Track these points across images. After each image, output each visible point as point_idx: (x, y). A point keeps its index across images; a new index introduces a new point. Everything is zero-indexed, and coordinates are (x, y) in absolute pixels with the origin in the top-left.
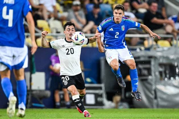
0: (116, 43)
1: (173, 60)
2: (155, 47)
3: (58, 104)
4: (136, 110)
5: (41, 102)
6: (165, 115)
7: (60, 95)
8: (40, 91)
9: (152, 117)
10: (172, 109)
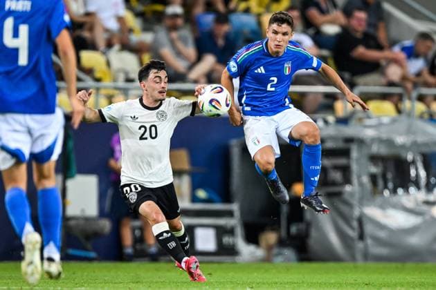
0: (268, 102)
1: (403, 146)
2: (361, 115)
3: (129, 250)
4: (314, 265)
5: (89, 246)
6: (384, 279)
7: (133, 230)
8: (87, 219)
9: (352, 284)
10: (399, 265)
